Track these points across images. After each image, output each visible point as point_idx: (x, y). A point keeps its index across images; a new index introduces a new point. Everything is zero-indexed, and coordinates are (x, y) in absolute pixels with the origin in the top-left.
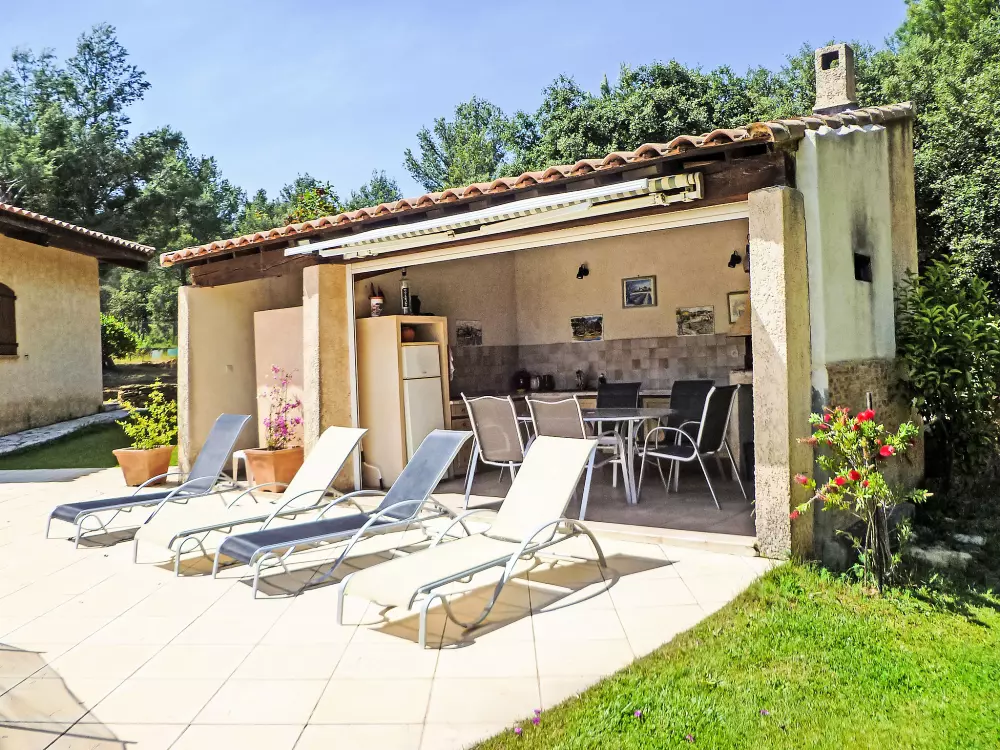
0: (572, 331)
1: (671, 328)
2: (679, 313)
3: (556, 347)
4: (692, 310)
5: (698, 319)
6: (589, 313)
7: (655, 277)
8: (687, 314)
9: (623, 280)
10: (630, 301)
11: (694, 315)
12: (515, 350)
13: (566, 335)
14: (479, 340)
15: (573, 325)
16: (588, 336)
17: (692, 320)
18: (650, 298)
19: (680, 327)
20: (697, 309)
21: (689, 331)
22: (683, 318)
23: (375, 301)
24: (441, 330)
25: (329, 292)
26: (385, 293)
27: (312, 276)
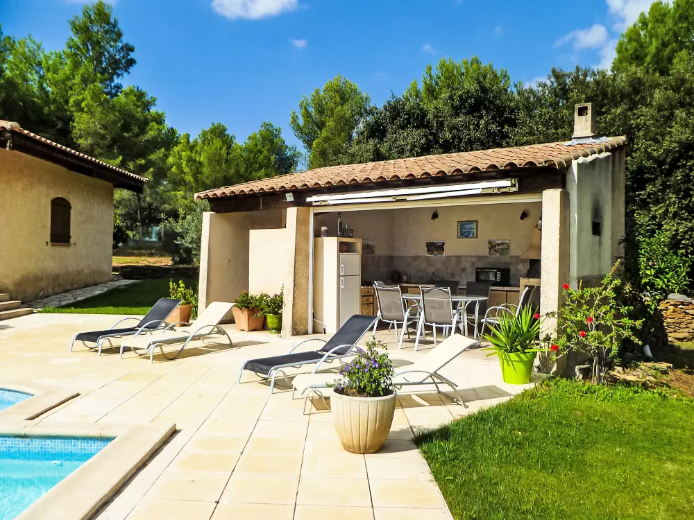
0: (426, 249)
1: (485, 251)
2: (490, 243)
3: (416, 258)
4: (497, 242)
5: (501, 247)
6: (437, 239)
7: (477, 222)
8: (494, 244)
9: (458, 222)
10: (462, 234)
11: (498, 245)
12: (391, 258)
13: (423, 251)
14: (373, 252)
15: (427, 246)
16: (436, 253)
17: (497, 247)
18: (473, 234)
19: (490, 251)
20: (500, 242)
21: (495, 253)
22: (492, 246)
23: (324, 228)
24: (359, 246)
25: (301, 222)
26: (329, 224)
27: (292, 213)
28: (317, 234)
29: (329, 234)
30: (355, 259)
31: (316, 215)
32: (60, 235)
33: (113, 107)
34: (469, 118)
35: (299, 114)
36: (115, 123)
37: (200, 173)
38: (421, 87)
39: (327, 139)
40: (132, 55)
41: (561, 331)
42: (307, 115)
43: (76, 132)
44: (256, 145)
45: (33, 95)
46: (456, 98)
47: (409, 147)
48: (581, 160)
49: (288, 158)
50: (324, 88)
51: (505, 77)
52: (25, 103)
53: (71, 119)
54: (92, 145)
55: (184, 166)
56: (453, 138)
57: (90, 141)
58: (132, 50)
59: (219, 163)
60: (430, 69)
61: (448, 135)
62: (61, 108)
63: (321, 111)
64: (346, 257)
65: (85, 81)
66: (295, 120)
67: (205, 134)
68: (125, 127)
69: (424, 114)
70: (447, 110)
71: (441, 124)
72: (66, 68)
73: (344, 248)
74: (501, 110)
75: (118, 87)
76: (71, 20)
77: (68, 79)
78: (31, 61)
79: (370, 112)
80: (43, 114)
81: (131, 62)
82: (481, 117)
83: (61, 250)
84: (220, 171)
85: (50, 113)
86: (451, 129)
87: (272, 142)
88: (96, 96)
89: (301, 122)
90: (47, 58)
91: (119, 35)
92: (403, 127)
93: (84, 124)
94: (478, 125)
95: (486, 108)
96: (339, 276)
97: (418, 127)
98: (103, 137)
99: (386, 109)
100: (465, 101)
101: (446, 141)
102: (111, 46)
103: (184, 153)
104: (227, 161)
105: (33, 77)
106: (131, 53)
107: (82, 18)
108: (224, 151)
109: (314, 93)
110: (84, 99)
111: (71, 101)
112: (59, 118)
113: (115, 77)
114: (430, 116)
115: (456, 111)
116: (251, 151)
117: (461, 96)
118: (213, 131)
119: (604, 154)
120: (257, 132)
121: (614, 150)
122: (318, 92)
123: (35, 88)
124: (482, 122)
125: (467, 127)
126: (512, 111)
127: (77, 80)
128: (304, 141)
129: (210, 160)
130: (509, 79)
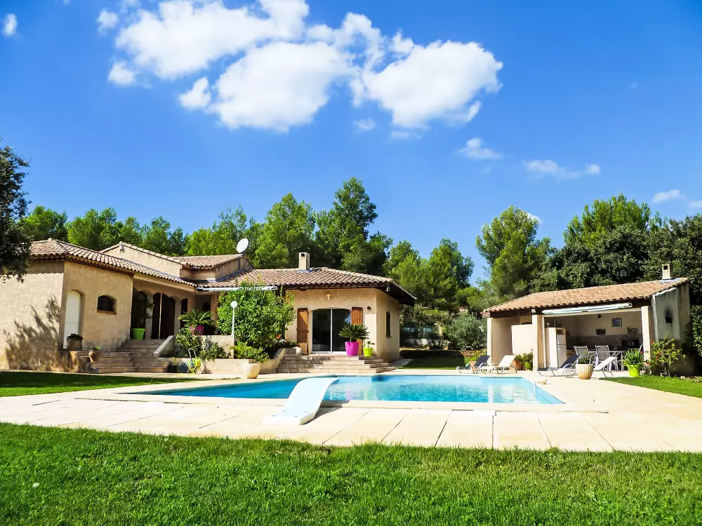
1: (626, 333)
2: (628, 328)
3: (592, 337)
5: (634, 330)
6: (601, 327)
7: (621, 319)
9: (612, 319)
10: (614, 324)
11: (632, 329)
12: (578, 338)
13: (595, 334)
14: (570, 335)
15: (596, 331)
16: (601, 334)
18: (620, 324)
19: (628, 332)
22: (629, 330)
23: (549, 324)
24: (564, 332)
25: (540, 322)
26: (551, 322)
27: (535, 318)
28: (546, 327)
29: (551, 326)
30: (563, 337)
31: (545, 318)
32: (388, 332)
34: (617, 254)
35: (482, 236)
38: (581, 221)
39: (507, 257)
41: (652, 358)
42: (489, 238)
46: (607, 244)
47: (580, 274)
48: (657, 294)
49: (465, 267)
50: (500, 216)
51: (645, 208)
56: (607, 267)
58: (375, 207)
60: (587, 207)
61: (604, 266)
63: (500, 235)
64: (560, 336)
66: (479, 242)
69: (588, 253)
70: (601, 250)
71: (599, 259)
73: (559, 332)
74: (636, 247)
76: (336, 192)
79: (552, 251)
80: (324, 254)
82: (624, 254)
83: (388, 340)
85: (329, 254)
86: (606, 262)
87: (450, 254)
89: (484, 243)
91: (367, 198)
92: (575, 261)
94: (623, 259)
95: (627, 248)
96: (557, 344)
97: (584, 261)
99: (563, 251)
100: (613, 245)
101: (603, 269)
106: (374, 210)
107: (343, 190)
109: (493, 221)
112: (333, 257)
113: (364, 226)
114: (592, 254)
115: (608, 250)
116: (437, 265)
117: (610, 242)
118: (400, 248)
119: (672, 289)
120: (438, 247)
121: (679, 286)
122: (496, 220)
124: (625, 257)
125: (616, 261)
126: (645, 247)
128: (488, 258)
130: (649, 209)
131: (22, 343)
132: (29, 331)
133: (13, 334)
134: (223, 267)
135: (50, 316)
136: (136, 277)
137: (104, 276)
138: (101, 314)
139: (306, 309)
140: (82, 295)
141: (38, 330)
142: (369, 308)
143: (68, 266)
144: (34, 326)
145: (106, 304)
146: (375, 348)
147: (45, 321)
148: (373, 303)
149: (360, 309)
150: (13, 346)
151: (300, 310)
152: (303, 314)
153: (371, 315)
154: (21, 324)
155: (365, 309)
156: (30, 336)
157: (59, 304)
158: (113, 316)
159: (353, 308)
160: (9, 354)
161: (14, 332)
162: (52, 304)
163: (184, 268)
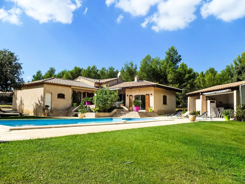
12: (228, 104)
14: (222, 103)
23: (208, 99)
25: (203, 98)
27: (201, 96)
28: (206, 100)
31: (206, 96)
32: (165, 103)
33: (176, 72)
36: (177, 76)
37: (205, 84)
40: (181, 58)
43: (168, 79)
44: (223, 74)
45: (158, 71)
52: (157, 73)
53: (167, 76)
54: (172, 82)
55: (201, 82)
57: (171, 80)
58: (181, 56)
59: (211, 81)
62: (165, 73)
65: (170, 66)
67: (207, 71)
68: (180, 76)
72: (165, 64)
73: (211, 102)
75: (178, 66)
76: (166, 52)
77: (166, 66)
78: (158, 62)
81: (181, 59)
83: (165, 106)
84: (211, 83)
85: (162, 75)
88: (172, 70)
90: (161, 61)
91: (177, 53)
93: (170, 76)
96: (210, 107)
98: (175, 79)
102: (175, 56)
103: (201, 78)
104: (214, 79)
105: (158, 66)
106: (180, 57)
107: (168, 51)
108: (213, 77)
110: (170, 71)
111: (167, 71)
113: (177, 64)
116: (221, 76)
118: (210, 70)
120: (225, 69)
122: (239, 56)
123: (158, 69)
127: (168, 66)
129: (208, 80)
131: (36, 108)
132: (37, 104)
133: (34, 106)
134: (110, 82)
135: (41, 100)
136: (72, 87)
137: (60, 88)
138: (59, 99)
139: (132, 95)
140: (52, 94)
141: (39, 104)
142: (151, 94)
143: (45, 85)
144: (38, 103)
145: (61, 96)
146: (153, 109)
147: (40, 102)
148: (152, 92)
149: (149, 95)
150: (34, 109)
151: (130, 96)
152: (131, 97)
153: (152, 97)
154: (36, 103)
155: (150, 95)
156: (37, 106)
157: (43, 97)
158: (64, 100)
159: (146, 95)
160: (34, 111)
161: (35, 105)
162: (42, 97)
163: (96, 83)
